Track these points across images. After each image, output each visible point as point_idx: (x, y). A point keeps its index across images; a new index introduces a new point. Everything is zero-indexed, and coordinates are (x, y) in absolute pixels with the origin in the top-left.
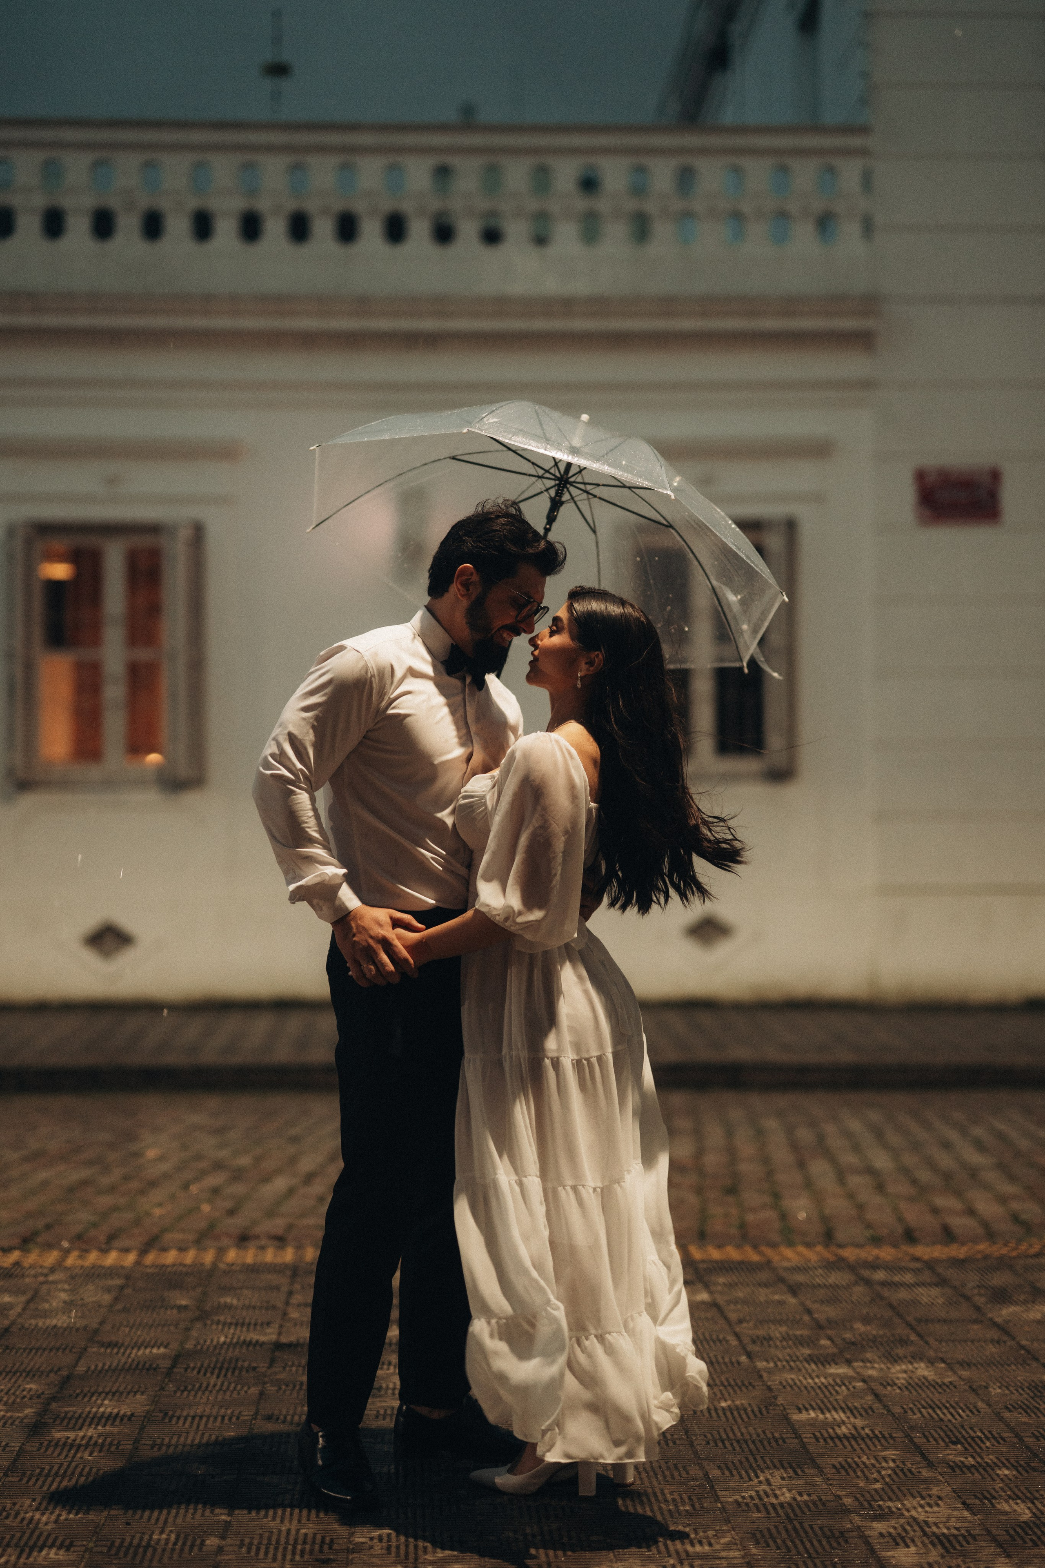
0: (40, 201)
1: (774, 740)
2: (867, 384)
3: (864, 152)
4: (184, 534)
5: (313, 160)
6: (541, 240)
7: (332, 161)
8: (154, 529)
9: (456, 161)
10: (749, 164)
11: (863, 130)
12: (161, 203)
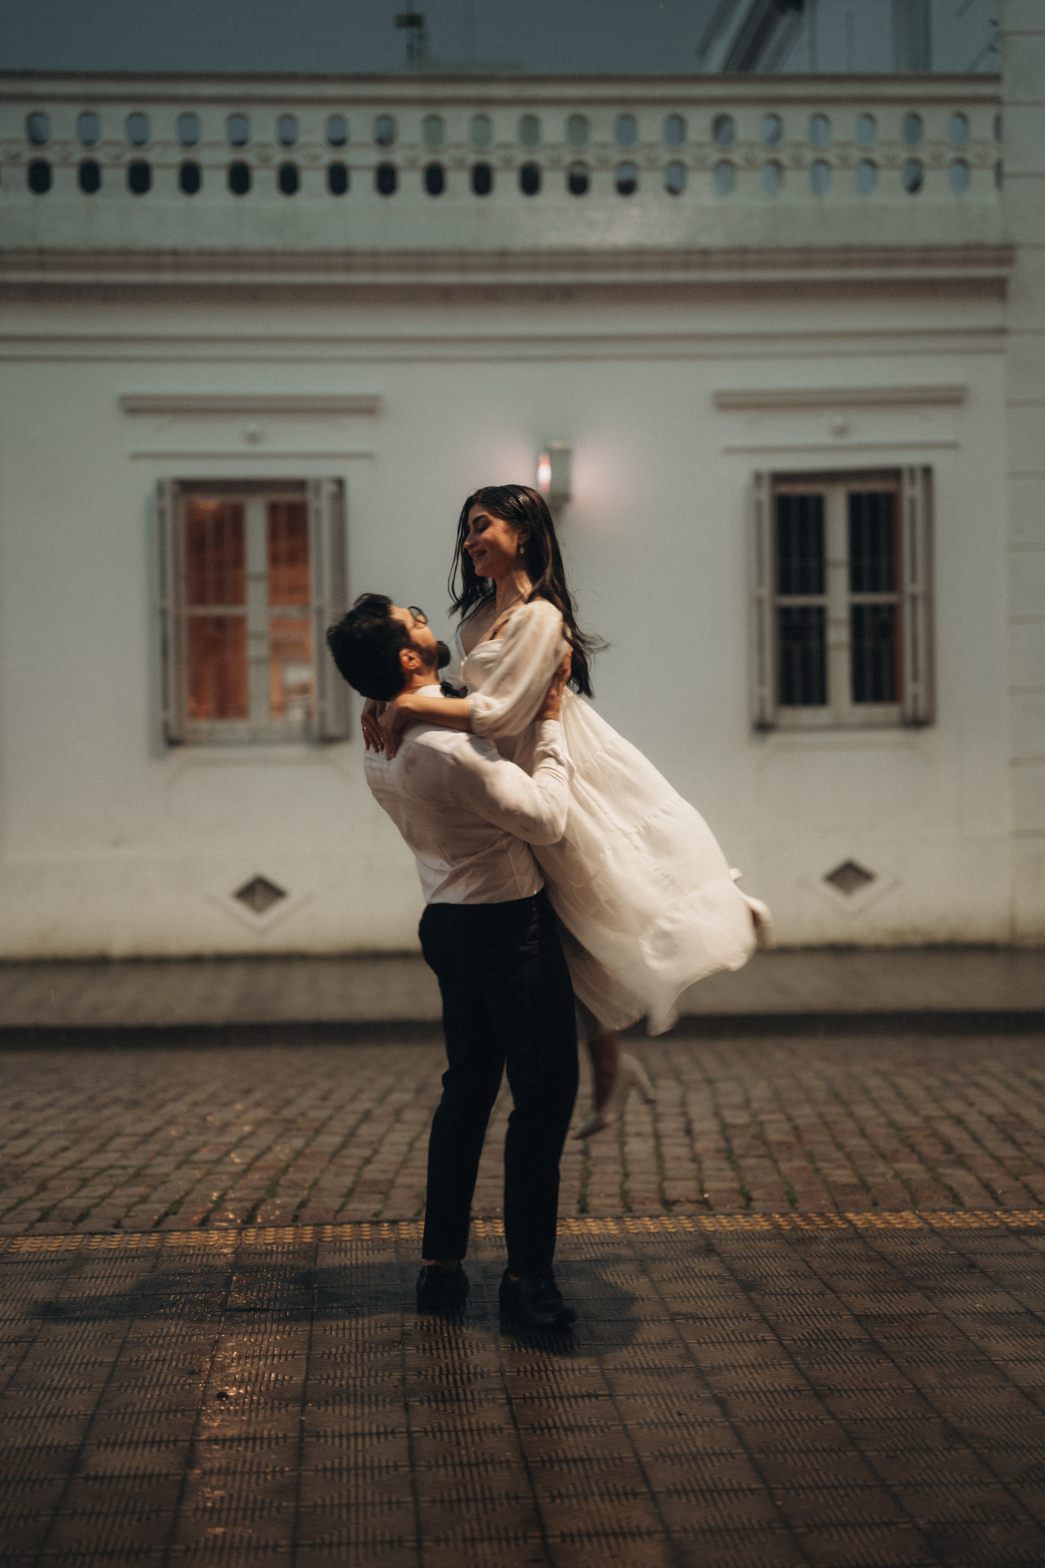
0: (177, 156)
1: (911, 688)
2: (1001, 331)
3: (996, 100)
4: (328, 489)
5: (447, 113)
6: (673, 190)
7: (467, 114)
8: (300, 485)
9: (588, 112)
10: (879, 112)
11: (995, 78)
12: (298, 157)
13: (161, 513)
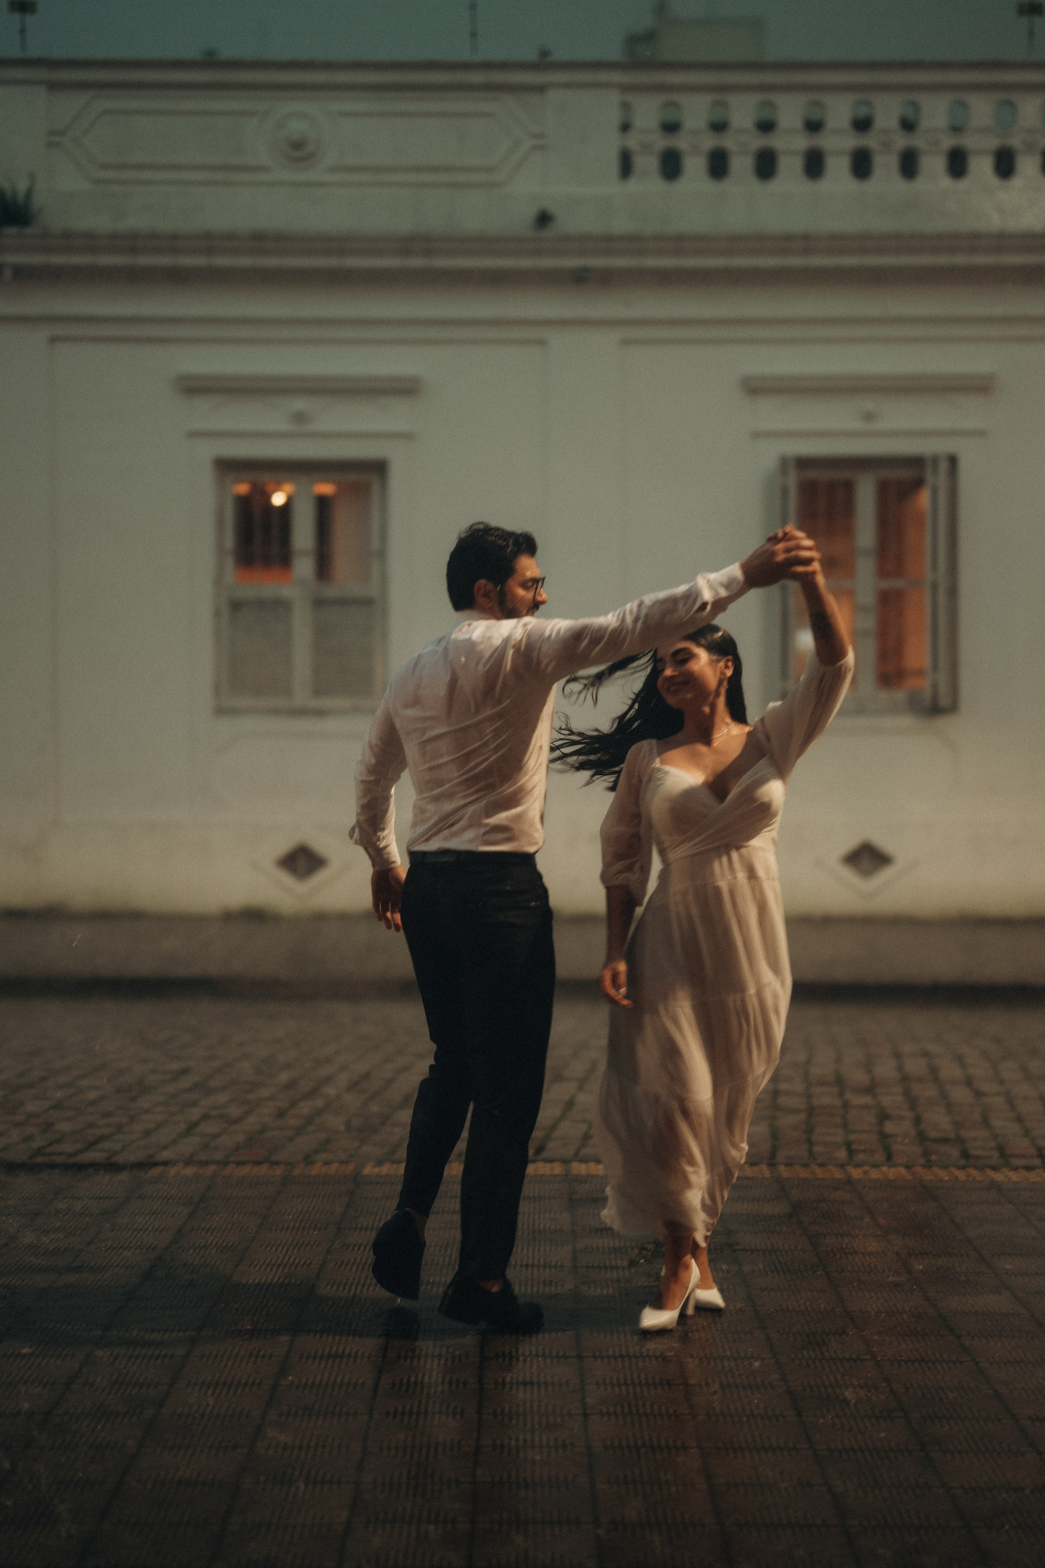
0: (803, 144)
12: (918, 141)
13: (784, 491)
